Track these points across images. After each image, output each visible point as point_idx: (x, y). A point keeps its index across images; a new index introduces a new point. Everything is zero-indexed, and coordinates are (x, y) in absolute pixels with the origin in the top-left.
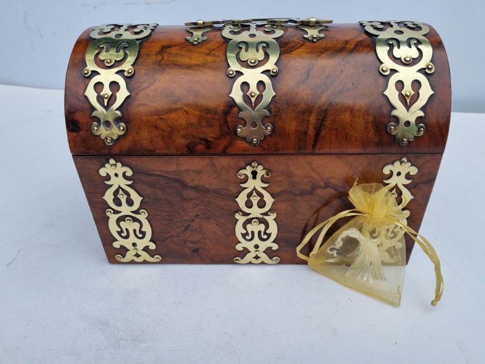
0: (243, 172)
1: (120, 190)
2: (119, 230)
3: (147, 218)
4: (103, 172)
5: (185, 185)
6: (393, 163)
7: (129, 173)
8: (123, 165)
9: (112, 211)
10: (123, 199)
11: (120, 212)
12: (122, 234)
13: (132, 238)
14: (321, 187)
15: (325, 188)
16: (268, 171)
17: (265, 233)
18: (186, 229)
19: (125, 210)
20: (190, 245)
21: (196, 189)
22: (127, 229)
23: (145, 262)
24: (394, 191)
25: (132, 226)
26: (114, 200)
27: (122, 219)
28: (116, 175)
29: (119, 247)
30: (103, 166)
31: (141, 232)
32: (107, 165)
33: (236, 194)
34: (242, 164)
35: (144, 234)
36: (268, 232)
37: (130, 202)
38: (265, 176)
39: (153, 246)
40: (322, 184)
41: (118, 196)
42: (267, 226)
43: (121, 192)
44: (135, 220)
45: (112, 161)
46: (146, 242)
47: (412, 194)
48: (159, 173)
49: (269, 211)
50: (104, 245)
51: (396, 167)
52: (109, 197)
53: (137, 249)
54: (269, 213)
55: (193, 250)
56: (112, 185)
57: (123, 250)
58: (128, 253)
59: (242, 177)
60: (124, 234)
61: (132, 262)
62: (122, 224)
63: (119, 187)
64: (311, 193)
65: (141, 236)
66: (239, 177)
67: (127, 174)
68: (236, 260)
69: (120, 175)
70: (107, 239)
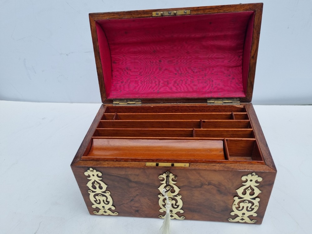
0: (161, 176)
1: (96, 182)
2: (95, 200)
3: (110, 195)
4: (86, 174)
5: (130, 181)
6: (247, 175)
7: (100, 174)
8: (97, 171)
9: (92, 191)
10: (97, 186)
11: (96, 192)
12: (97, 202)
13: (102, 204)
14: (206, 185)
15: (209, 185)
16: (176, 176)
17: (176, 205)
18: (131, 201)
19: (98, 191)
20: (134, 208)
21: (136, 182)
22: (99, 200)
23: (109, 215)
24: (249, 188)
25: (102, 198)
26: (92, 186)
27: (97, 195)
28: (93, 175)
29: (95, 207)
30: (86, 171)
31: (107, 201)
32: (88, 171)
33: (158, 186)
34: (161, 173)
35: (108, 202)
36: (177, 204)
37: (101, 188)
38: (174, 178)
39: (113, 208)
40: (207, 183)
41: (94, 185)
42: (177, 202)
43: (96, 183)
44: (103, 196)
45: (91, 169)
46: (110, 206)
47: (260, 190)
48: (116, 175)
49: (177, 195)
50: (88, 206)
51: (249, 177)
52: (89, 185)
53: (105, 209)
54: (177, 196)
55: (136, 211)
56: (91, 180)
57: (97, 210)
58: (100, 210)
59: (161, 179)
60: (98, 202)
61: (103, 215)
62: (96, 197)
63: (95, 181)
64: (201, 187)
65: (107, 203)
66: (160, 178)
67: (99, 175)
68: (160, 217)
69: (95, 175)
70: (89, 204)
